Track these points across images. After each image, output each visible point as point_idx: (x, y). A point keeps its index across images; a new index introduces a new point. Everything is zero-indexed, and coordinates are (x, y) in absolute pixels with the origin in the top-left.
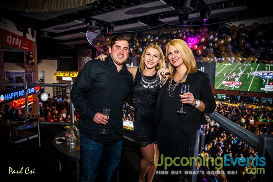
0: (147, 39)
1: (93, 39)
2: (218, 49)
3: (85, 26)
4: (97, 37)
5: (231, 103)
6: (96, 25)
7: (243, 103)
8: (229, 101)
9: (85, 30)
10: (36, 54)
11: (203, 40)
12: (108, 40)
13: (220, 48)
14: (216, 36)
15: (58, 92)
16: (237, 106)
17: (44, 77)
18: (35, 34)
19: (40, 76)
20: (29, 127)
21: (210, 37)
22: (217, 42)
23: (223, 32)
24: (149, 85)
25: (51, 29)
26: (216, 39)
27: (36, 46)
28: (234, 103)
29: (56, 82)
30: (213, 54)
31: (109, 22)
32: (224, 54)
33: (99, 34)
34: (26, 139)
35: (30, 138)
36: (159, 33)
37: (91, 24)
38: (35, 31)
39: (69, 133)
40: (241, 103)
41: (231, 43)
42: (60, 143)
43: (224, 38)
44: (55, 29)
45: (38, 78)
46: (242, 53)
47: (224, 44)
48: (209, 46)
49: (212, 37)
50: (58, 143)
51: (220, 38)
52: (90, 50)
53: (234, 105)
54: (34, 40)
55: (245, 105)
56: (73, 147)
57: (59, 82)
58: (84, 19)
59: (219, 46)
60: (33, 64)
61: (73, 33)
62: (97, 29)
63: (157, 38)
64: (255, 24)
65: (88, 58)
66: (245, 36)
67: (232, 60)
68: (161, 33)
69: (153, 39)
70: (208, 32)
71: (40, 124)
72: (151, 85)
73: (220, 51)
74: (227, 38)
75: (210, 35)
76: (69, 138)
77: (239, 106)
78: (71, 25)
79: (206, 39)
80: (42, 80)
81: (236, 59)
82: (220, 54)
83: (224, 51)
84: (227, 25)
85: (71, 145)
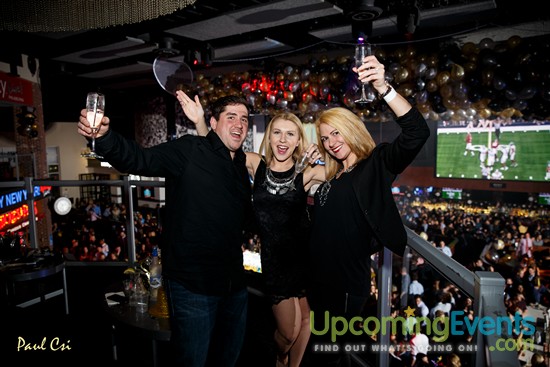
0: (286, 76)
1: (168, 77)
2: (438, 93)
3: (150, 49)
4: (177, 71)
5: (473, 206)
6: (174, 46)
7: (500, 207)
8: (470, 202)
9: (149, 58)
10: (41, 112)
11: (406, 75)
12: (201, 78)
13: (442, 91)
14: (433, 67)
15: (91, 192)
16: (487, 212)
17: (58, 160)
18: (38, 66)
19: (51, 158)
20: (44, 273)
21: (419, 68)
22: (435, 79)
23: (446, 57)
24: (278, 189)
25: (74, 58)
26: (433, 73)
27: (40, 93)
28: (480, 207)
29: (87, 172)
30: (426, 104)
31: (203, 40)
32: (450, 105)
33: (181, 66)
34: (38, 300)
35: (48, 296)
36: (311, 61)
37: (163, 45)
38: (37, 62)
39: (133, 283)
40: (495, 205)
41: (465, 80)
42: (115, 303)
43: (449, 70)
44: (83, 56)
45: (46, 163)
46: (489, 101)
47: (449, 82)
48: (418, 87)
49: (423, 68)
50: (111, 303)
51: (441, 70)
52: (162, 101)
53: (479, 211)
54: (35, 79)
55: (504, 209)
56: (142, 311)
57: (92, 170)
58: (147, 35)
59: (439, 87)
60: (34, 133)
61: (125, 65)
62: (176, 55)
63: (307, 73)
64: (515, 38)
65: (157, 117)
66: (494, 66)
67: (469, 115)
68: (315, 62)
69: (299, 74)
70: (414, 57)
71: (67, 268)
72: (281, 188)
73: (442, 98)
74: (457, 70)
75: (419, 64)
76: (133, 292)
77: (492, 214)
78: (120, 47)
79: (412, 73)
80: (55, 168)
81: (478, 113)
82: (441, 104)
83: (450, 98)
84: (457, 40)
85: (140, 306)
